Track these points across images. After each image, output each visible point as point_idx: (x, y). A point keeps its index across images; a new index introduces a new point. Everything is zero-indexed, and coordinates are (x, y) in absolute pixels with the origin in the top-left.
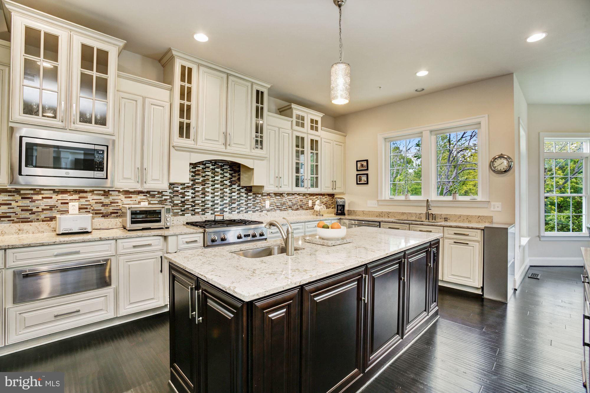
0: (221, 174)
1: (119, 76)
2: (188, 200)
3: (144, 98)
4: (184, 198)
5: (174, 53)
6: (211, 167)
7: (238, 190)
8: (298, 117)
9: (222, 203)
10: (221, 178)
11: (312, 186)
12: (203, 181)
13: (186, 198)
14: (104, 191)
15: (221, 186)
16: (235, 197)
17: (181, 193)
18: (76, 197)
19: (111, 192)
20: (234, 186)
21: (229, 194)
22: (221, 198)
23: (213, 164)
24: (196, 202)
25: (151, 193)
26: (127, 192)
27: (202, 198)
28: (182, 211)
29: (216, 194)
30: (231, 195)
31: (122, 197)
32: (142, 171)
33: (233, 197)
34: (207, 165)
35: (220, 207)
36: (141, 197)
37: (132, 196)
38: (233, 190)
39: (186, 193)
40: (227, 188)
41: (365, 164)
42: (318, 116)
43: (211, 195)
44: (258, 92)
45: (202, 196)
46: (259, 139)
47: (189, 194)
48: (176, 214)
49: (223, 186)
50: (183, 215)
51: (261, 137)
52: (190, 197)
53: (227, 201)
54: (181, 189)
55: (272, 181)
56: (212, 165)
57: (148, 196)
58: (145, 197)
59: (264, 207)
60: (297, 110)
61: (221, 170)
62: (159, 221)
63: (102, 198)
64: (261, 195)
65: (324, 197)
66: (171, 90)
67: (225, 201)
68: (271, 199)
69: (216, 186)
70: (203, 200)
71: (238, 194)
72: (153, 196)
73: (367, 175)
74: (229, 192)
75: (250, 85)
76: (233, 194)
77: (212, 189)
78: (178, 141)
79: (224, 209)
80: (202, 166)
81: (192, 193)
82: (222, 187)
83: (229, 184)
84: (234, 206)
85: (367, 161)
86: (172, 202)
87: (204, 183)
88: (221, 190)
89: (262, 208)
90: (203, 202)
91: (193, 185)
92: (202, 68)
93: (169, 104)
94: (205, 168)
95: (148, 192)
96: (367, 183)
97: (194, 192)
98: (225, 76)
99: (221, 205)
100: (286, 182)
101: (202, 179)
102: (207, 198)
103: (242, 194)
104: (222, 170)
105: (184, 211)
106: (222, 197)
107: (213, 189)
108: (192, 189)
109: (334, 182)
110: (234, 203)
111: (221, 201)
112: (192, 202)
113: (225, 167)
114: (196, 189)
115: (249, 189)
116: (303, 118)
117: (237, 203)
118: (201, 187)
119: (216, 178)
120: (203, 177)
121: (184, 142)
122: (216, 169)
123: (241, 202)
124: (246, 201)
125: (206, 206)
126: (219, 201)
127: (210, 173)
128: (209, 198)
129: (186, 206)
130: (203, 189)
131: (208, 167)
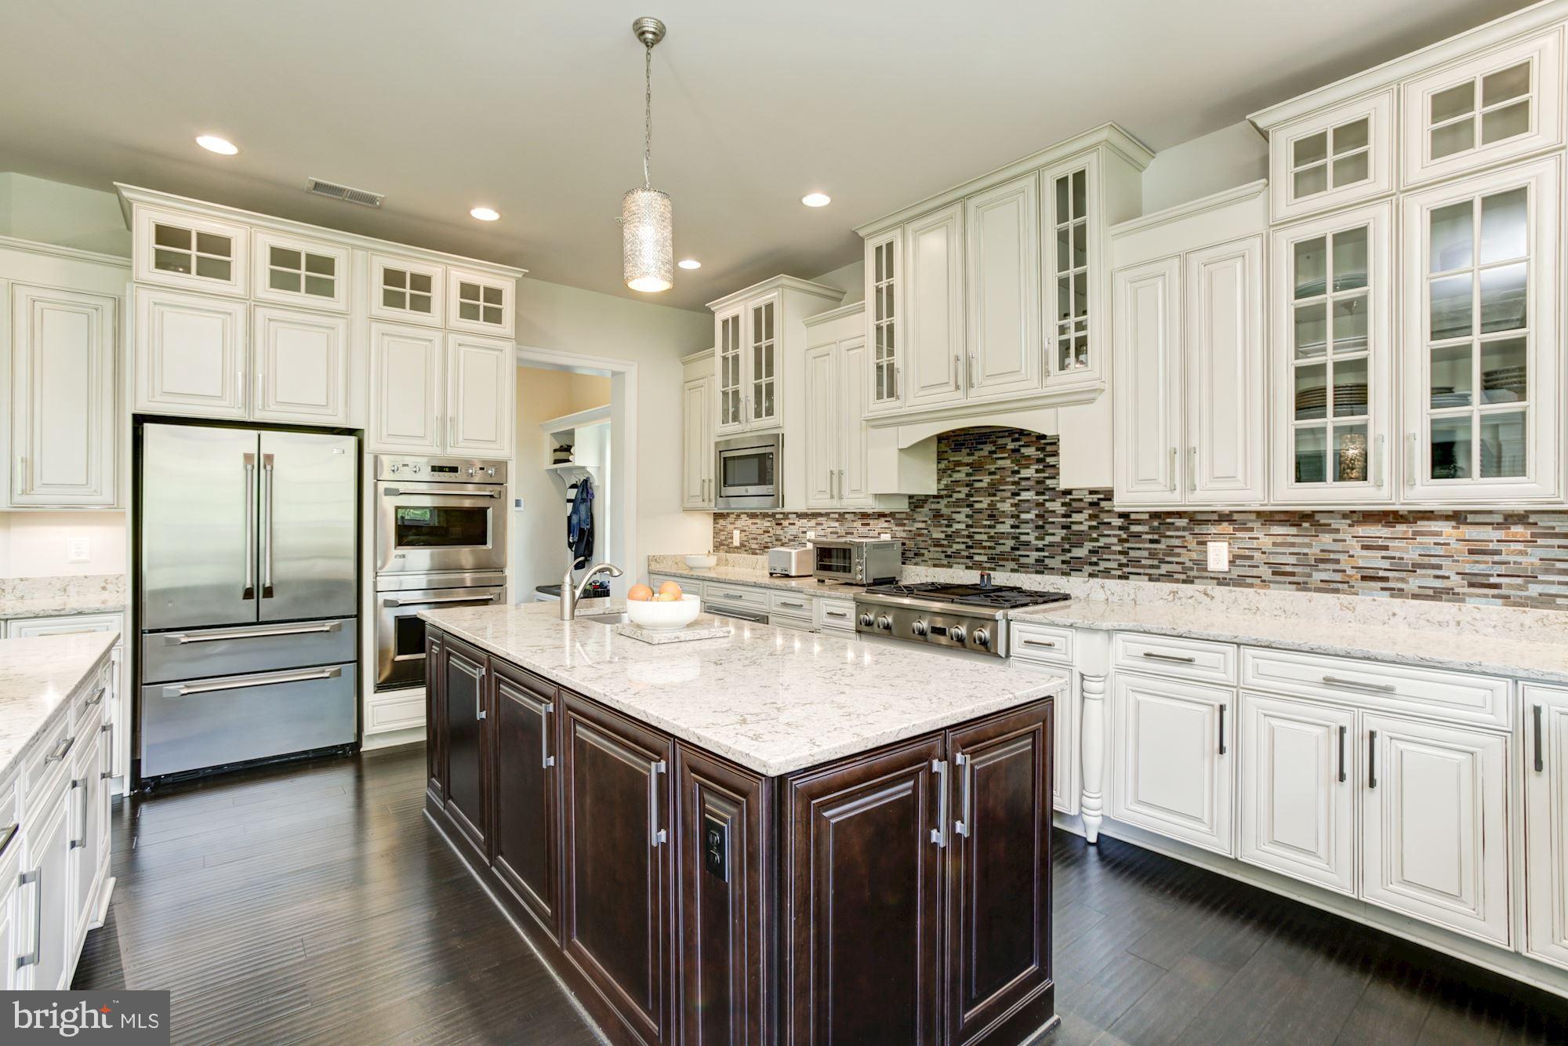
0: (1039, 461)
2: (958, 531)
4: (950, 526)
5: (866, 230)
6: (1011, 446)
7: (1092, 504)
8: (1311, 149)
9: (1040, 544)
10: (1037, 471)
12: (992, 484)
13: (956, 526)
14: (839, 514)
15: (1038, 494)
16: (1084, 527)
18: (813, 523)
19: (847, 516)
21: (1064, 516)
22: (1038, 527)
23: (1017, 436)
24: (977, 537)
25: (898, 516)
27: (990, 527)
28: (946, 556)
29: (1024, 516)
30: (1069, 520)
31: (858, 524)
32: (836, 477)
33: (1075, 527)
34: (1001, 441)
35: (1035, 555)
36: (882, 523)
37: (871, 522)
38: (1075, 504)
39: (955, 516)
40: (1054, 500)
43: (1010, 521)
44: (1062, 183)
45: (988, 523)
46: (1072, 335)
47: (962, 518)
49: (1043, 494)
51: (1080, 326)
52: (963, 526)
53: (1057, 539)
54: (946, 506)
56: (1014, 440)
57: (892, 521)
58: (886, 525)
59: (1201, 564)
61: (1038, 449)
63: (837, 524)
64: (1187, 520)
66: (862, 310)
67: (1048, 539)
68: (1239, 534)
69: (1025, 496)
70: (992, 532)
71: (1092, 517)
74: (1062, 510)
76: (1076, 517)
77: (1012, 505)
78: (876, 408)
79: (1047, 561)
81: (967, 516)
82: (1041, 498)
84: (1078, 552)
87: (993, 490)
89: (1192, 569)
91: (969, 495)
94: (994, 452)
97: (970, 513)
99: (1038, 550)
100: (1232, 462)
101: (987, 479)
102: (1001, 528)
105: (950, 556)
106: (1042, 527)
107: (1016, 504)
108: (968, 506)
110: (1080, 545)
111: (1037, 538)
112: (969, 537)
114: (977, 506)
117: (1089, 545)
119: (1025, 473)
120: (991, 474)
122: (1023, 450)
123: (1103, 541)
124: (1121, 541)
125: (1000, 549)
126: (1031, 538)
127: (1007, 463)
128: (1005, 528)
129: (956, 547)
130: (992, 505)
131: (1003, 448)
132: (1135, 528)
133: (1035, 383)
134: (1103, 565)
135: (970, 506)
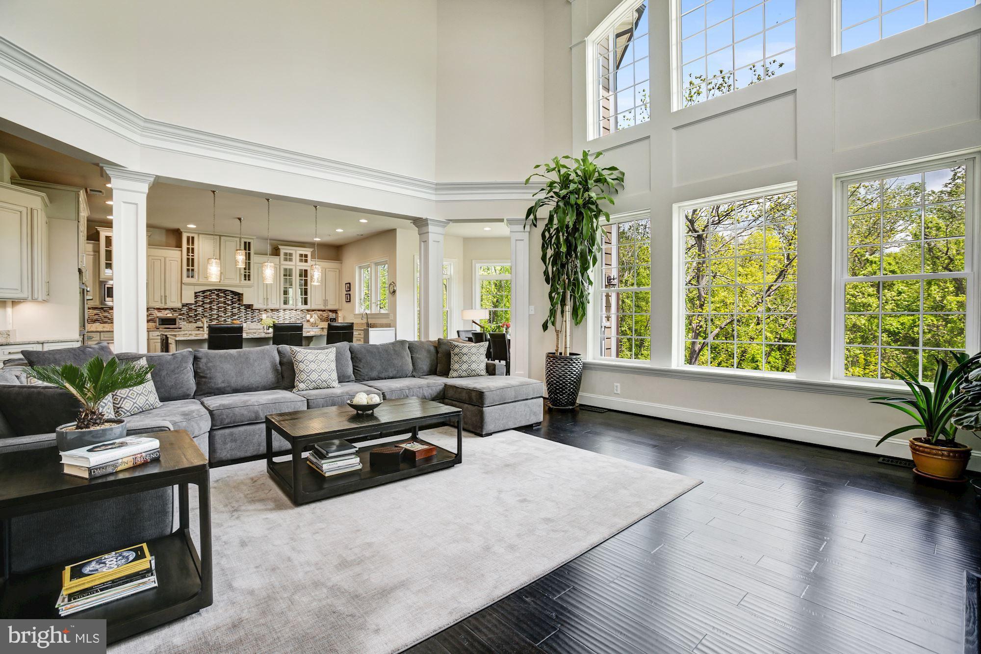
0: (224, 297)
1: (149, 248)
2: (199, 313)
3: (165, 258)
4: (196, 312)
5: (181, 230)
6: (216, 293)
7: (238, 307)
8: (286, 254)
9: (225, 316)
10: (224, 299)
12: (210, 302)
13: (198, 312)
15: (224, 304)
16: (236, 312)
17: (194, 310)
20: (234, 305)
22: (224, 312)
24: (205, 315)
26: (159, 309)
28: (195, 320)
29: (220, 310)
31: (156, 311)
32: (164, 297)
33: (234, 312)
35: (223, 319)
36: (167, 311)
37: (162, 311)
38: (234, 307)
39: (197, 309)
40: (229, 306)
41: (348, 285)
42: (307, 251)
44: (245, 243)
45: (209, 311)
46: (247, 274)
47: (200, 310)
48: (190, 322)
49: (226, 304)
50: (196, 322)
51: (249, 273)
52: (201, 312)
53: (229, 315)
54: (194, 307)
55: (261, 301)
58: (170, 312)
60: (284, 249)
62: (175, 324)
64: (258, 311)
65: (323, 312)
66: (181, 251)
67: (227, 315)
68: (268, 313)
69: (220, 305)
70: (210, 313)
72: (176, 311)
73: (350, 294)
74: (231, 308)
75: (238, 240)
76: (234, 310)
77: (217, 307)
78: (186, 280)
79: (227, 320)
80: (209, 293)
83: (231, 303)
84: (234, 318)
85: (350, 283)
86: (188, 315)
87: (211, 303)
88: (224, 307)
90: (210, 315)
91: (202, 304)
92: (200, 235)
93: (180, 259)
94: (211, 294)
95: (172, 309)
96: (350, 301)
97: (203, 309)
98: (218, 237)
100: (274, 301)
101: (209, 300)
102: (213, 312)
103: (242, 310)
104: (225, 294)
109: (325, 302)
110: (235, 316)
112: (202, 315)
113: (227, 292)
114: (205, 307)
115: (248, 307)
116: (291, 255)
117: (238, 316)
118: (209, 305)
119: (220, 299)
121: (190, 280)
122: (220, 294)
123: (241, 315)
125: (213, 317)
126: (223, 315)
127: (215, 297)
128: (215, 312)
129: (198, 318)
130: (210, 307)
131: (214, 293)
132: (247, 312)
135: (203, 307)
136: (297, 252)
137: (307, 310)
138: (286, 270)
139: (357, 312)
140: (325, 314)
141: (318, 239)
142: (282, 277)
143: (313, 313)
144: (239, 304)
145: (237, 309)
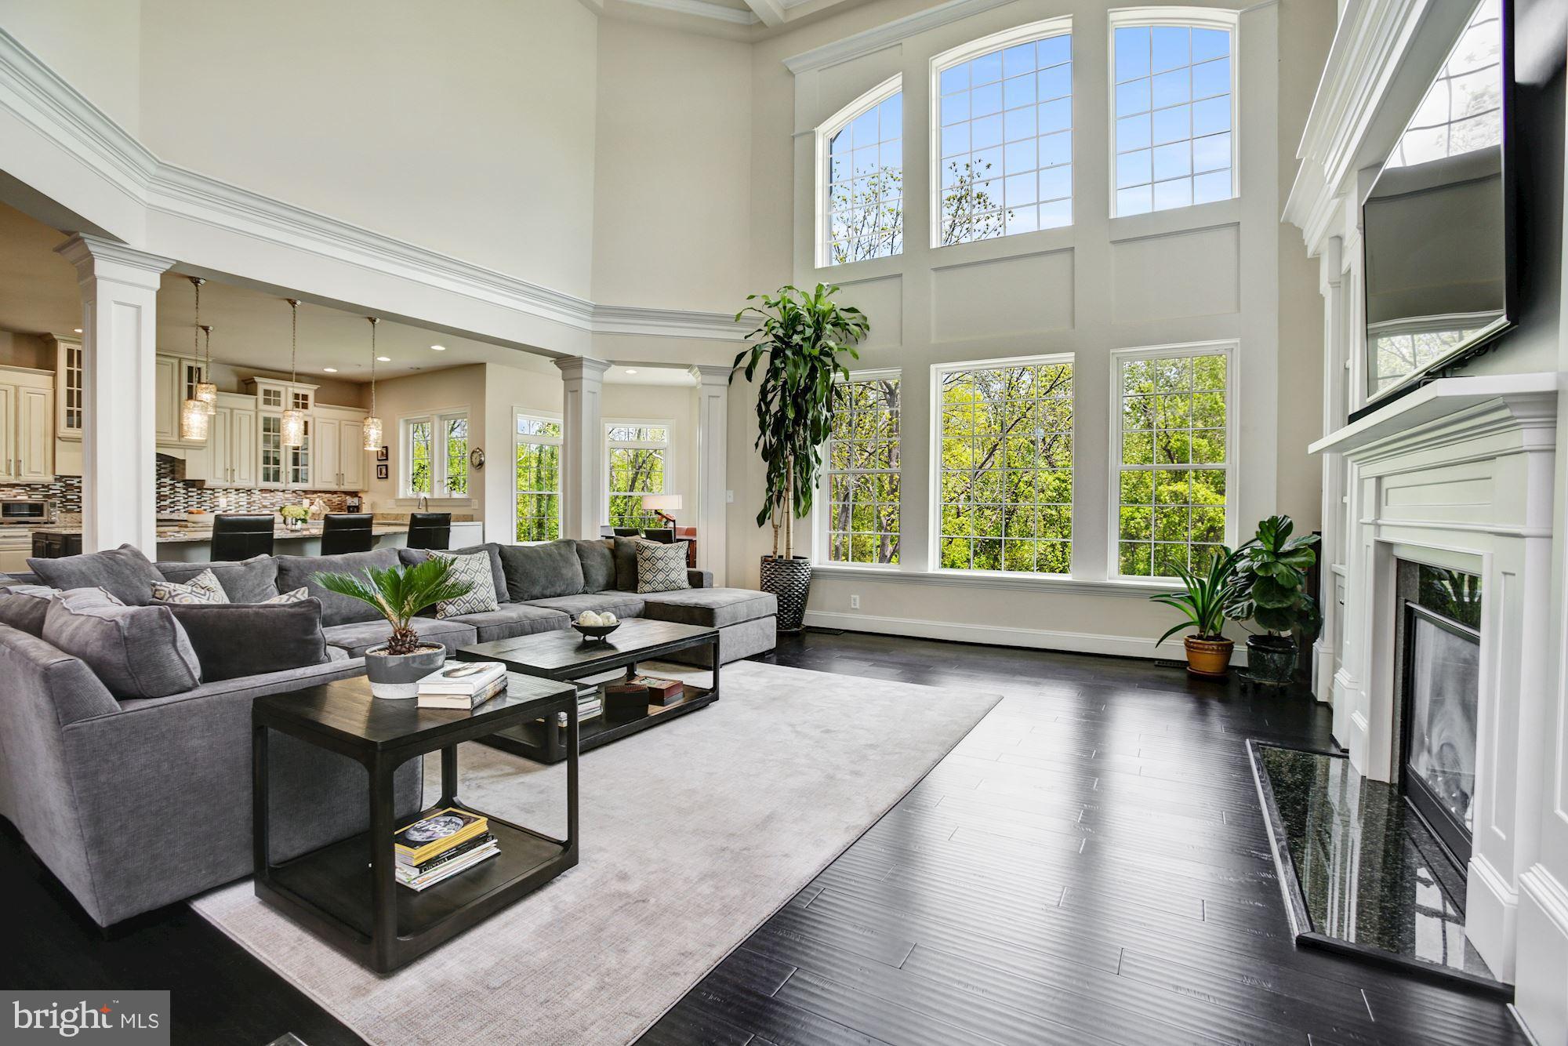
3: (17, 388)
5: (57, 337)
7: (171, 484)
8: (267, 392)
11: (296, 480)
16: (167, 493)
26: (3, 486)
30: (160, 489)
33: (163, 492)
36: (19, 490)
37: (5, 489)
38: (163, 484)
41: (385, 452)
42: (309, 390)
44: (190, 369)
48: (69, 511)
55: (220, 473)
58: (23, 491)
59: (218, 505)
60: (263, 384)
62: (41, 515)
64: (208, 490)
65: (335, 496)
66: (56, 376)
71: (171, 489)
73: (386, 466)
75: (176, 362)
76: (162, 489)
78: (65, 432)
85: (387, 448)
86: (64, 497)
89: (214, 507)
93: (52, 392)
96: (387, 477)
100: (245, 474)
103: (177, 490)
109: (340, 477)
110: (165, 499)
115: (191, 484)
116: (277, 394)
121: (74, 433)
123: (176, 499)
124: (185, 498)
132: (190, 494)
133: (176, 438)
134: (176, 508)
136: (288, 390)
137: (304, 491)
138: (267, 420)
139: (401, 497)
140: (336, 499)
141: (330, 370)
142: (261, 432)
143: (315, 496)
144: (172, 479)
145: (168, 488)
